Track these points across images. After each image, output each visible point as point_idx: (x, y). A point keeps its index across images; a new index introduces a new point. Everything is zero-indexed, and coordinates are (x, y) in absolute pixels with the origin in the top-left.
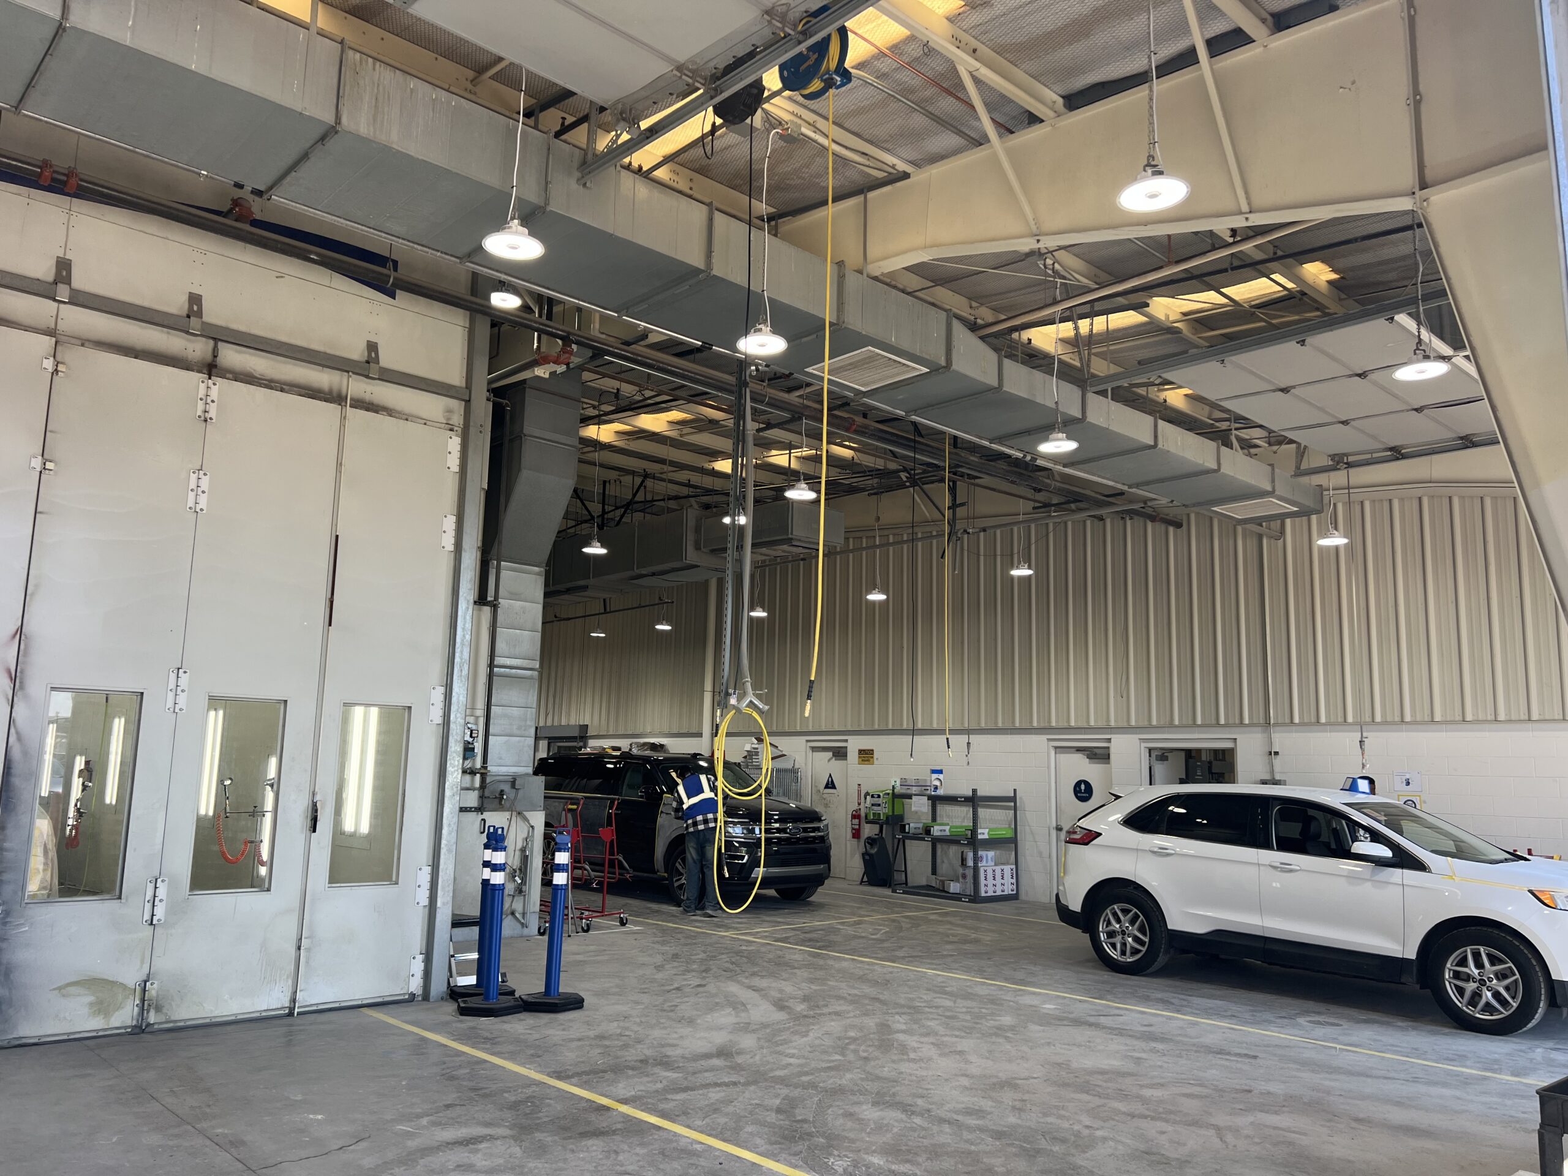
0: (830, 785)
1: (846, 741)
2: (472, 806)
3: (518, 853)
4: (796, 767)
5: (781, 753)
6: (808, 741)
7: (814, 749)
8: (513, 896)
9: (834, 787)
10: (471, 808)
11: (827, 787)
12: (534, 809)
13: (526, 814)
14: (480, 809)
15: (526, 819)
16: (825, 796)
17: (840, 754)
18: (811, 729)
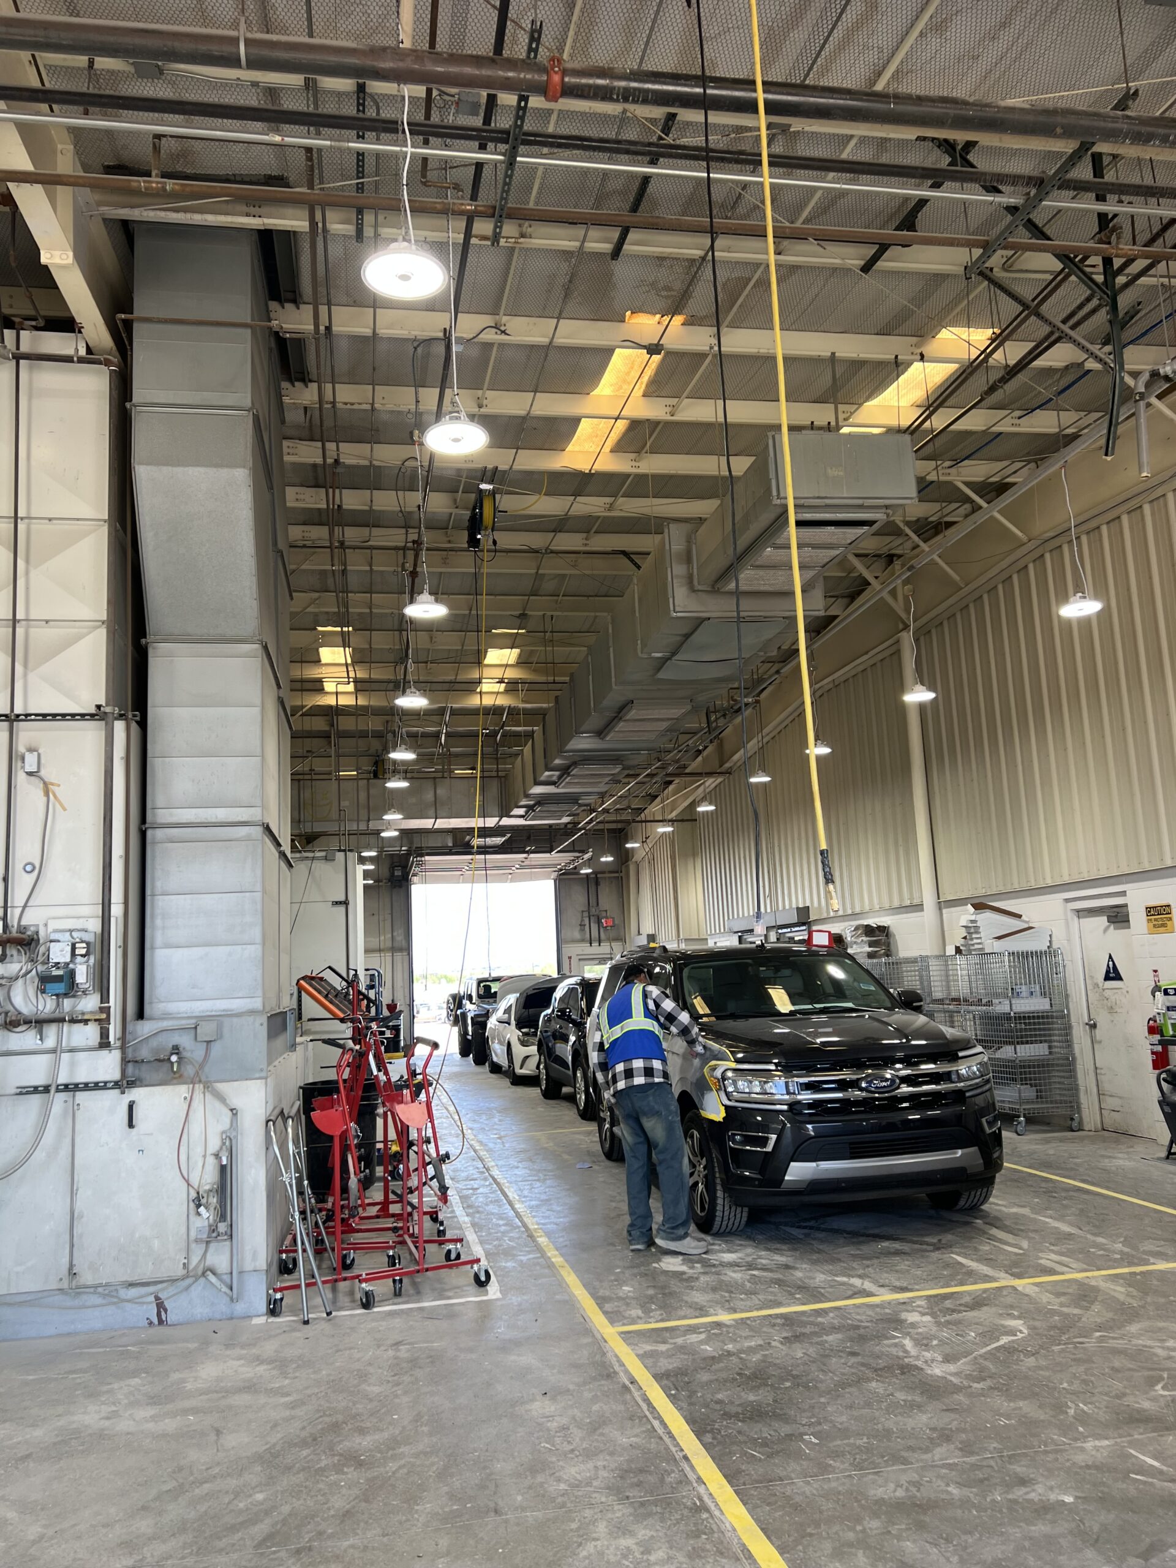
0: (1113, 974)
1: (1123, 893)
2: (107, 1078)
3: (211, 1161)
4: (1055, 946)
5: (1026, 926)
6: (1067, 900)
7: (1080, 913)
8: (208, 1243)
9: (1118, 977)
10: (106, 1083)
11: (1107, 978)
12: (245, 1074)
13: (221, 1087)
14: (124, 1084)
15: (222, 1099)
16: (1107, 993)
17: (1118, 917)
18: (1066, 879)
